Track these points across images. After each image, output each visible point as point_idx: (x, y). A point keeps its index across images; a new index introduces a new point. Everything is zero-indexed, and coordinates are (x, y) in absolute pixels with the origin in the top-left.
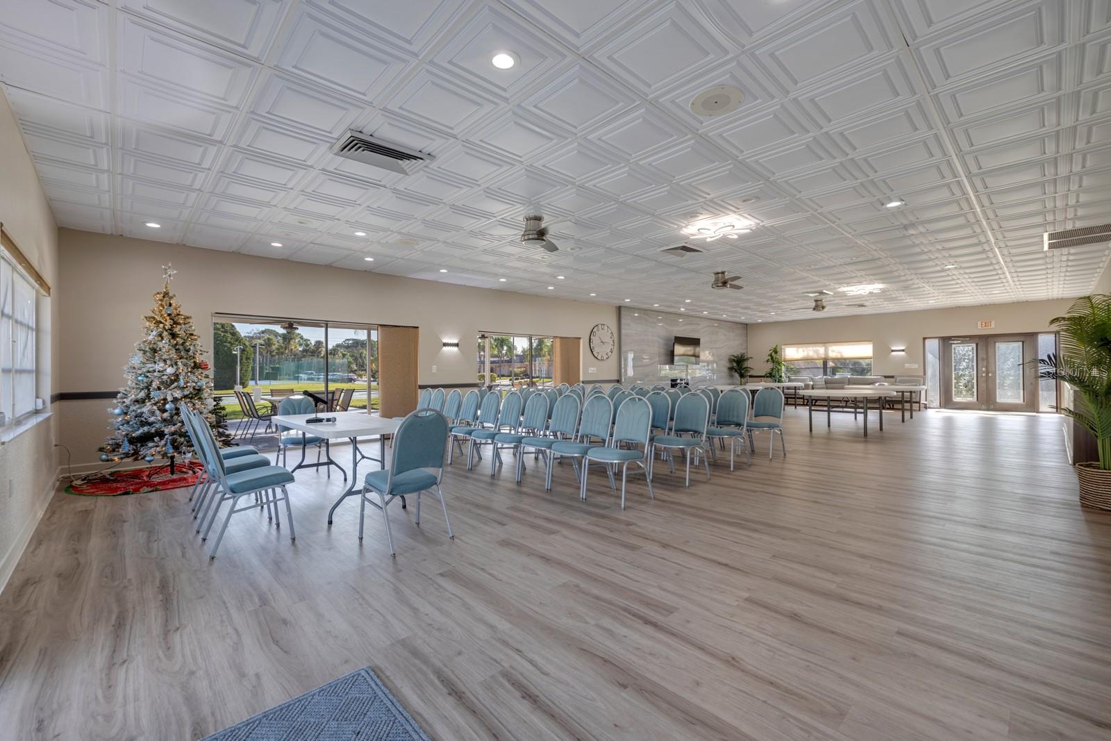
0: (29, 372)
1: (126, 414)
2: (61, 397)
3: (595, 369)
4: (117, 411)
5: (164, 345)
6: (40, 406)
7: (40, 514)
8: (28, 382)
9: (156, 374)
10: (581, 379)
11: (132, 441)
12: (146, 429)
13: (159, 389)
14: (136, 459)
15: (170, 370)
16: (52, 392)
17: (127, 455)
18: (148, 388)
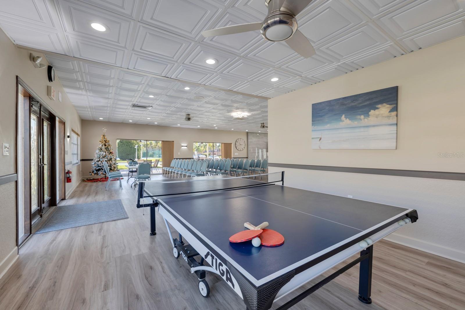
0: (76, 154)
1: (95, 164)
2: (82, 160)
3: (237, 153)
4: (93, 163)
5: (104, 147)
6: (78, 162)
7: (78, 184)
8: (76, 156)
9: (101, 155)
10: (232, 157)
11: (97, 170)
12: (99, 168)
13: (102, 158)
14: (97, 175)
15: (104, 154)
16: (80, 158)
17: (95, 174)
18: (100, 158)
